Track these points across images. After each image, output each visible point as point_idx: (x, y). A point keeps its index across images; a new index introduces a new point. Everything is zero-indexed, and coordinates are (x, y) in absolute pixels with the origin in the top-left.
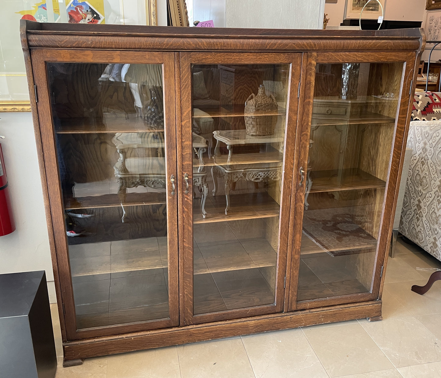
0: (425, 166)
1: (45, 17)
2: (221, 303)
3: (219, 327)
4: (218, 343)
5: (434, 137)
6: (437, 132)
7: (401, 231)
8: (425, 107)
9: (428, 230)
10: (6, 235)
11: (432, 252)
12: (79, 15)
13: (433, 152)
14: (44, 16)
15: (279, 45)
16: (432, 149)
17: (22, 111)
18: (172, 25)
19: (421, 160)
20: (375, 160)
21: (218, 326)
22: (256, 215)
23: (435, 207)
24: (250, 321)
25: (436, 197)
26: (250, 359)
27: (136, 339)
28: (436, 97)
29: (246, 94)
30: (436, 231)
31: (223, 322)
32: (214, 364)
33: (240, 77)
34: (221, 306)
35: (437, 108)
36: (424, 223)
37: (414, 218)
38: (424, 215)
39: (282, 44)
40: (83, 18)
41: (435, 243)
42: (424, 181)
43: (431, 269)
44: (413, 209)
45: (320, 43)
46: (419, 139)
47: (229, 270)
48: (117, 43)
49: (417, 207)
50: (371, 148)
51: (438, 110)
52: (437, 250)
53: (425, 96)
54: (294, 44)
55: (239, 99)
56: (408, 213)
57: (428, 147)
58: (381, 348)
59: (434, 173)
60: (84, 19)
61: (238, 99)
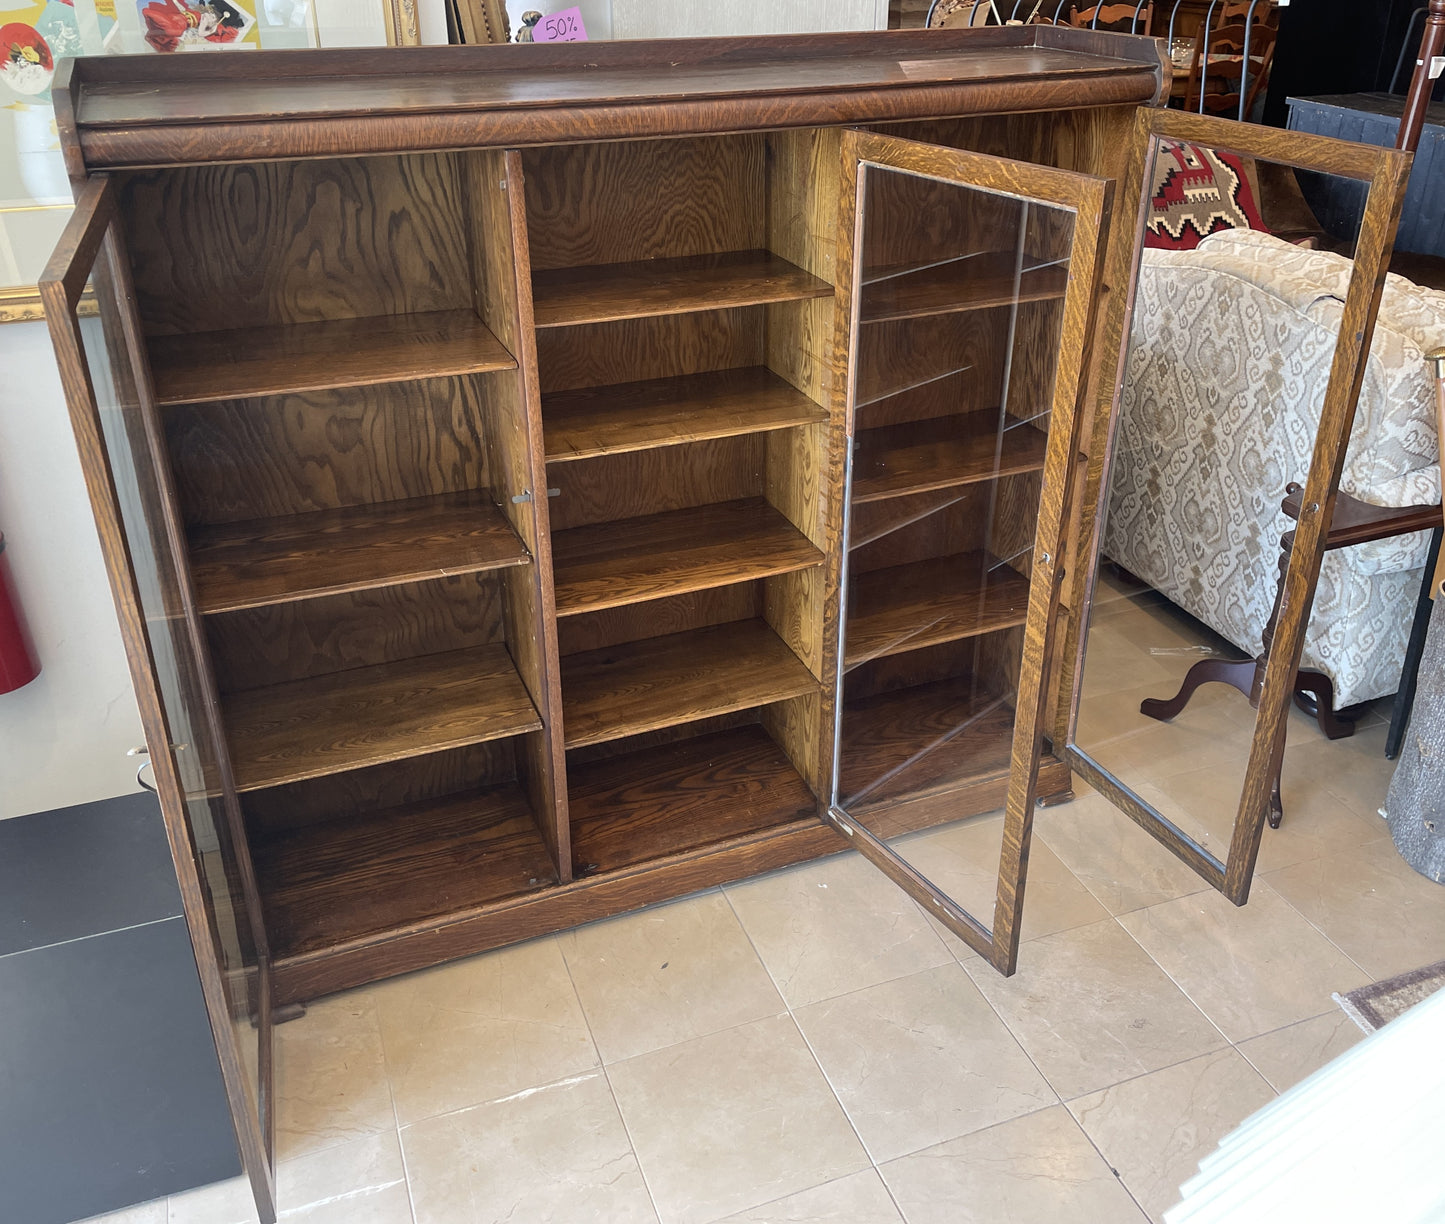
0: (1170, 379)
1: (70, 29)
2: (660, 806)
3: (667, 871)
4: (664, 911)
5: (1191, 300)
6: (1198, 286)
7: (1109, 552)
8: (1163, 184)
9: (1179, 549)
10: (16, 691)
11: (1189, 604)
12: (176, 18)
13: (1188, 342)
14: (68, 26)
15: (793, 114)
16: (1186, 332)
17: (27, 320)
18: (463, 42)
19: (1158, 360)
20: (1044, 387)
21: (663, 868)
22: (748, 571)
23: (1195, 487)
24: (743, 844)
25: (1198, 461)
26: (753, 941)
27: (446, 931)
28: (1192, 151)
29: (692, 226)
30: (1199, 550)
31: (674, 858)
32: (665, 966)
33: (672, 178)
34: (660, 813)
35: (1194, 186)
36: (1168, 531)
37: (1141, 517)
38: (1168, 508)
39: (801, 112)
40: (189, 25)
41: (1197, 580)
42: (1167, 417)
43: (1186, 649)
44: (1140, 492)
45: (901, 100)
46: (1153, 304)
47: (683, 720)
48: (343, 138)
49: (1149, 486)
50: (1032, 352)
51: (1197, 192)
52: (1202, 599)
53: (1163, 152)
54: (833, 107)
55: (673, 243)
56: (1126, 502)
57: (1174, 326)
58: (1076, 872)
59: (1191, 398)
60: (192, 29)
61: (670, 242)
